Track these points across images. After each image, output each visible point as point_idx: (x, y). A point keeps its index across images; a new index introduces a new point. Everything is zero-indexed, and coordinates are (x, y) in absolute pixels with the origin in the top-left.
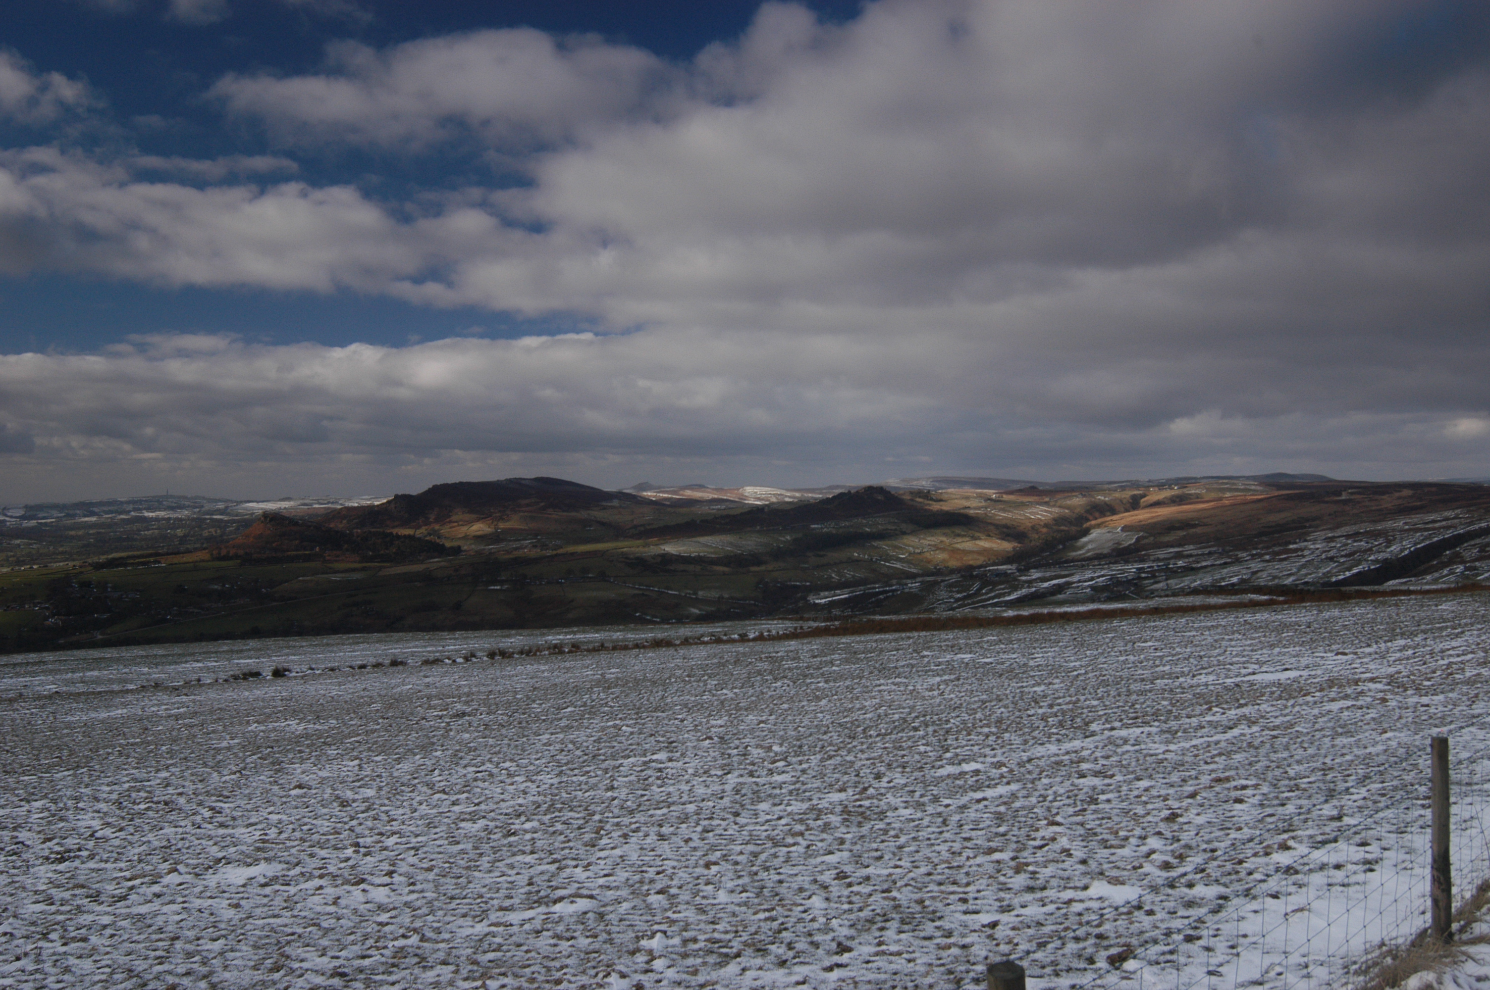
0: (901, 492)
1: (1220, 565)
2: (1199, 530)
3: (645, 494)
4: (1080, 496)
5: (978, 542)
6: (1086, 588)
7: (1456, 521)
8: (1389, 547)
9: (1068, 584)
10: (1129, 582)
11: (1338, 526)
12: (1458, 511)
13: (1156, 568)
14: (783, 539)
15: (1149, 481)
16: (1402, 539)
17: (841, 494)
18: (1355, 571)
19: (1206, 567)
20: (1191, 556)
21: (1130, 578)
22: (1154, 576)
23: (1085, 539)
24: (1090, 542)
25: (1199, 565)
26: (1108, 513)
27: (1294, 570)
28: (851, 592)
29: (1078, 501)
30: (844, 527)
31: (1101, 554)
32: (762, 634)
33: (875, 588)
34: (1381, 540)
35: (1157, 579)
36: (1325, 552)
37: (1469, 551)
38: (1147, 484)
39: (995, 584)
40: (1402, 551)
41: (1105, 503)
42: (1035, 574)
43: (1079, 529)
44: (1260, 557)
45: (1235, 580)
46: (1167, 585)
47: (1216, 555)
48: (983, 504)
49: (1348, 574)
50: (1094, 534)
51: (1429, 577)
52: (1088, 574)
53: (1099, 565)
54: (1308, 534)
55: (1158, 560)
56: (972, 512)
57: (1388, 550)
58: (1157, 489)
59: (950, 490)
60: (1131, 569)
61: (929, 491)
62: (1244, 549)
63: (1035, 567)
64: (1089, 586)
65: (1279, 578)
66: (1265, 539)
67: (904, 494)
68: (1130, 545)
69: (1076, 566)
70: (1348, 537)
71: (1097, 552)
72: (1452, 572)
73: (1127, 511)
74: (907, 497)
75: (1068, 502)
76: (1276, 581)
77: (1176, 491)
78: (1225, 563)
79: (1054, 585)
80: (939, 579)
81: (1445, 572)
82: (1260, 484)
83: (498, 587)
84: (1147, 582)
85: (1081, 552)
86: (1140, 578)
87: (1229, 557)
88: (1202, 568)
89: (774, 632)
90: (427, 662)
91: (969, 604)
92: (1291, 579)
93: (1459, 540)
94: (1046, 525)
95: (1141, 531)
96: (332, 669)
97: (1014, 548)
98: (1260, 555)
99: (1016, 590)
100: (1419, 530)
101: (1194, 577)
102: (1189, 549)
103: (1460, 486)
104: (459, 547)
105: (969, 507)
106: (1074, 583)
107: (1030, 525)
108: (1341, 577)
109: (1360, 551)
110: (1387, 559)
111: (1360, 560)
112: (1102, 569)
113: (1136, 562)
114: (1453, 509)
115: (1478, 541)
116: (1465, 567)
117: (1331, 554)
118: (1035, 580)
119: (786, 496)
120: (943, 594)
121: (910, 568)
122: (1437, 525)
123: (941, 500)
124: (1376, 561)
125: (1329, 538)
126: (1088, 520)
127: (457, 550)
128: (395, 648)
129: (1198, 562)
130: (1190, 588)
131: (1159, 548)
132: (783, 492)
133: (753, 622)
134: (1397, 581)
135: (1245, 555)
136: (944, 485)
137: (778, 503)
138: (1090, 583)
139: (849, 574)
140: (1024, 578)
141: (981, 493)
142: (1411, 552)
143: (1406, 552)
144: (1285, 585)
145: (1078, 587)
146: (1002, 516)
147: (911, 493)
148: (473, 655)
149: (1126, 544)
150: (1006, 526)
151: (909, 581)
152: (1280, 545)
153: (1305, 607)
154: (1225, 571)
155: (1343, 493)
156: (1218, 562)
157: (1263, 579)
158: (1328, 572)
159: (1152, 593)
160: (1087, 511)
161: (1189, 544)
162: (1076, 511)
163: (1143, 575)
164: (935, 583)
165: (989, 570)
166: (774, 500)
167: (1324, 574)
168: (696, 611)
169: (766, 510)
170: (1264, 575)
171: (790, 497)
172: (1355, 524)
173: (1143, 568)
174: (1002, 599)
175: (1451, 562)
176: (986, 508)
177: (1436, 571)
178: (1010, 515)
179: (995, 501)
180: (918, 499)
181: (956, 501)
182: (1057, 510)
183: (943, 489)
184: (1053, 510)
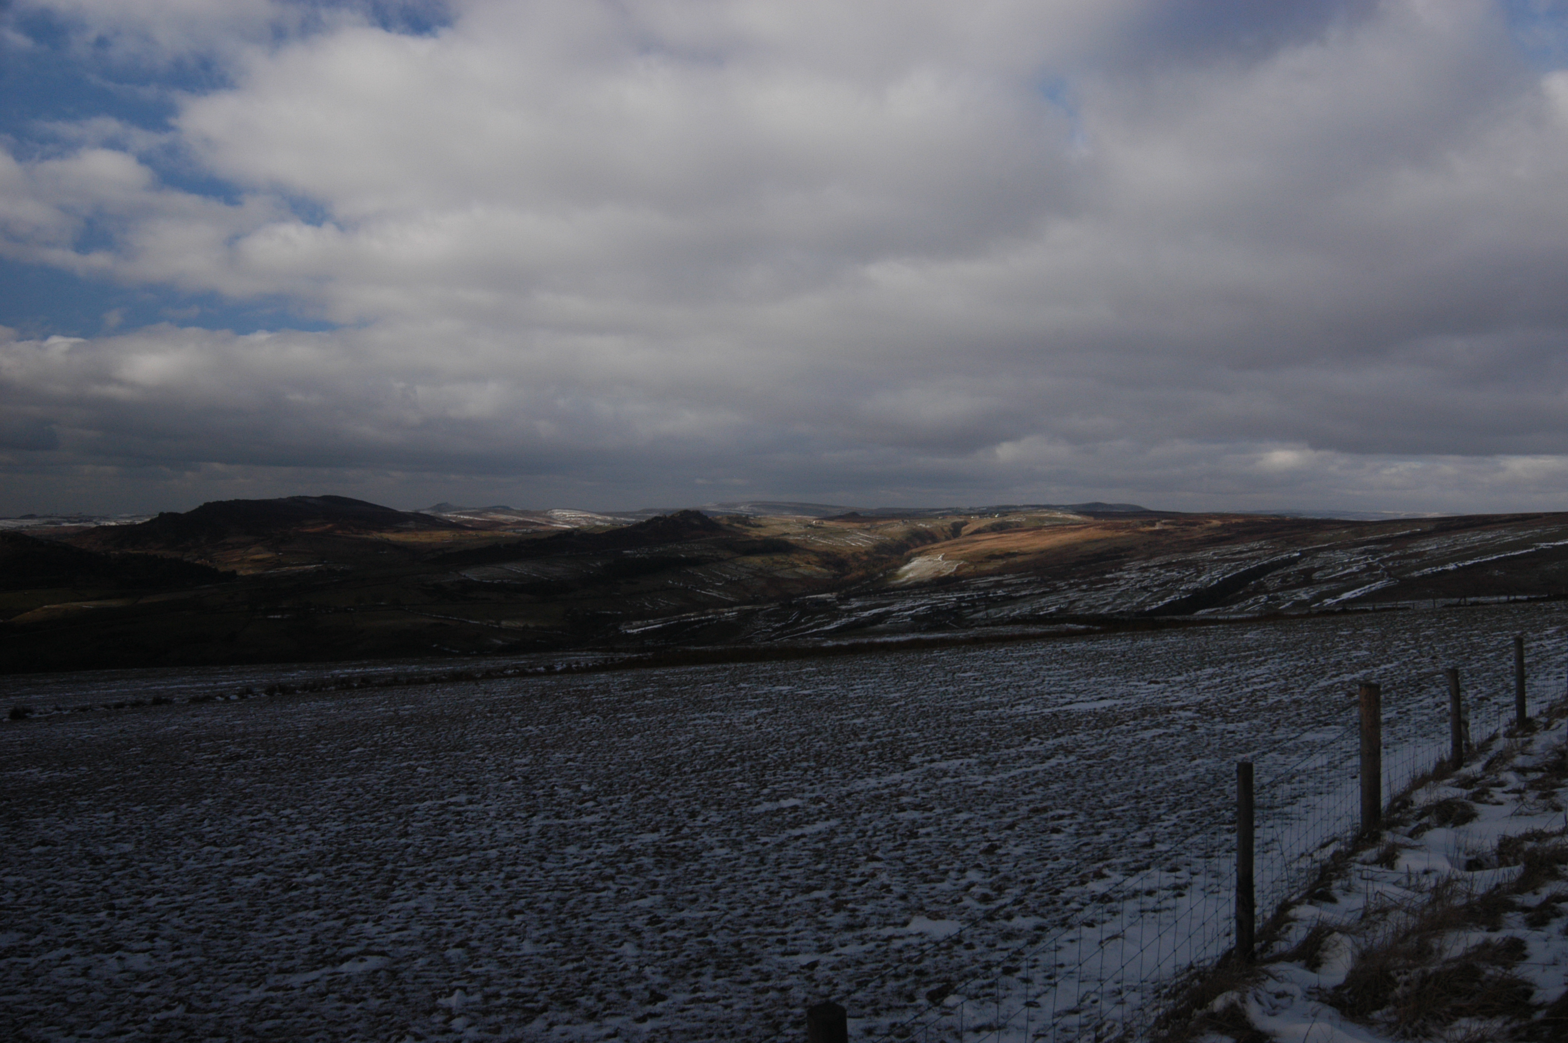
0: (718, 517)
1: (1039, 594)
2: (1018, 559)
3: (444, 515)
4: (901, 523)
5: (797, 570)
6: (906, 617)
7: (1261, 552)
8: (1198, 577)
9: (888, 614)
10: (949, 612)
11: (1151, 556)
12: (1263, 542)
13: (976, 597)
14: (593, 565)
15: (971, 509)
16: (1211, 570)
17: (656, 518)
18: (1167, 600)
19: (1025, 596)
20: (1010, 585)
21: (950, 607)
22: (974, 606)
23: (906, 568)
24: (911, 570)
25: (1018, 595)
26: (929, 541)
27: (1110, 599)
28: (665, 622)
29: (898, 529)
30: (658, 553)
31: (922, 582)
32: (569, 666)
33: (690, 617)
34: (1192, 570)
35: (978, 608)
36: (1140, 581)
37: (1272, 581)
38: (968, 512)
39: (814, 613)
40: (1211, 581)
41: (926, 531)
42: (855, 603)
43: (900, 557)
44: (1077, 587)
45: (1053, 609)
46: (987, 614)
47: (1035, 585)
48: (803, 530)
49: (1160, 603)
50: (915, 563)
51: (1235, 607)
52: (909, 604)
53: (920, 594)
54: (1123, 563)
55: (979, 589)
56: (791, 538)
57: (1199, 580)
58: (978, 517)
59: (769, 516)
60: (952, 597)
61: (747, 517)
62: (1063, 579)
63: (855, 596)
64: (909, 616)
65: (1096, 607)
66: (1082, 568)
67: (722, 519)
68: (951, 574)
69: (897, 595)
70: (1161, 567)
71: (918, 580)
72: (1256, 602)
73: (948, 538)
74: (725, 522)
75: (890, 530)
76: (1093, 611)
77: (997, 518)
78: (1044, 593)
79: (874, 614)
80: (757, 607)
81: (1250, 602)
82: (1079, 513)
83: (279, 617)
84: (967, 611)
85: (901, 581)
86: (960, 607)
87: (1048, 586)
88: (1021, 597)
89: (583, 664)
90: (196, 700)
91: (788, 634)
92: (1107, 608)
93: (1263, 570)
94: (867, 553)
95: (961, 559)
96: (84, 709)
97: (834, 575)
98: (1078, 585)
99: (836, 620)
100: (1227, 560)
101: (1013, 607)
102: (1009, 578)
103: (1265, 518)
104: (234, 572)
105: (788, 534)
106: (894, 612)
107: (850, 552)
108: (1154, 607)
109: (1172, 581)
110: (1197, 589)
111: (1172, 590)
112: (923, 598)
113: (956, 591)
114: (1258, 541)
115: (1280, 572)
116: (1269, 597)
117: (1145, 583)
118: (856, 609)
119: (597, 520)
120: (761, 624)
121: (728, 596)
122: (1243, 556)
123: (760, 526)
124: (1187, 591)
125: (1144, 567)
126: (909, 548)
127: (232, 575)
128: (159, 685)
129: (1017, 592)
130: (1009, 617)
131: (980, 577)
132: (594, 516)
133: (560, 654)
134: (1206, 610)
135: (1063, 584)
136: (762, 511)
137: (588, 527)
138: (911, 612)
139: (663, 603)
140: (843, 607)
141: (801, 519)
142: (1219, 582)
143: (1215, 582)
144: (1101, 615)
145: (898, 616)
146: (822, 543)
147: (729, 518)
148: (250, 691)
149: (946, 573)
150: (827, 554)
151: (726, 610)
152: (1096, 574)
153: (1120, 637)
154: (1044, 600)
155: (1157, 524)
156: (1037, 592)
157: (1080, 608)
158: (1142, 602)
159: (972, 623)
160: (908, 539)
161: (1008, 573)
162: (897, 539)
163: (963, 604)
165: (809, 599)
166: (584, 523)
167: (1138, 603)
168: (500, 642)
169: (576, 534)
170: (1081, 604)
171: (601, 521)
172: (1168, 554)
173: (963, 597)
174: (821, 629)
175: (1256, 591)
176: (806, 534)
177: (1242, 601)
178: (830, 542)
179: (816, 527)
180: (736, 525)
181: (775, 527)
182: (878, 537)
183: (761, 514)
184: (874, 537)
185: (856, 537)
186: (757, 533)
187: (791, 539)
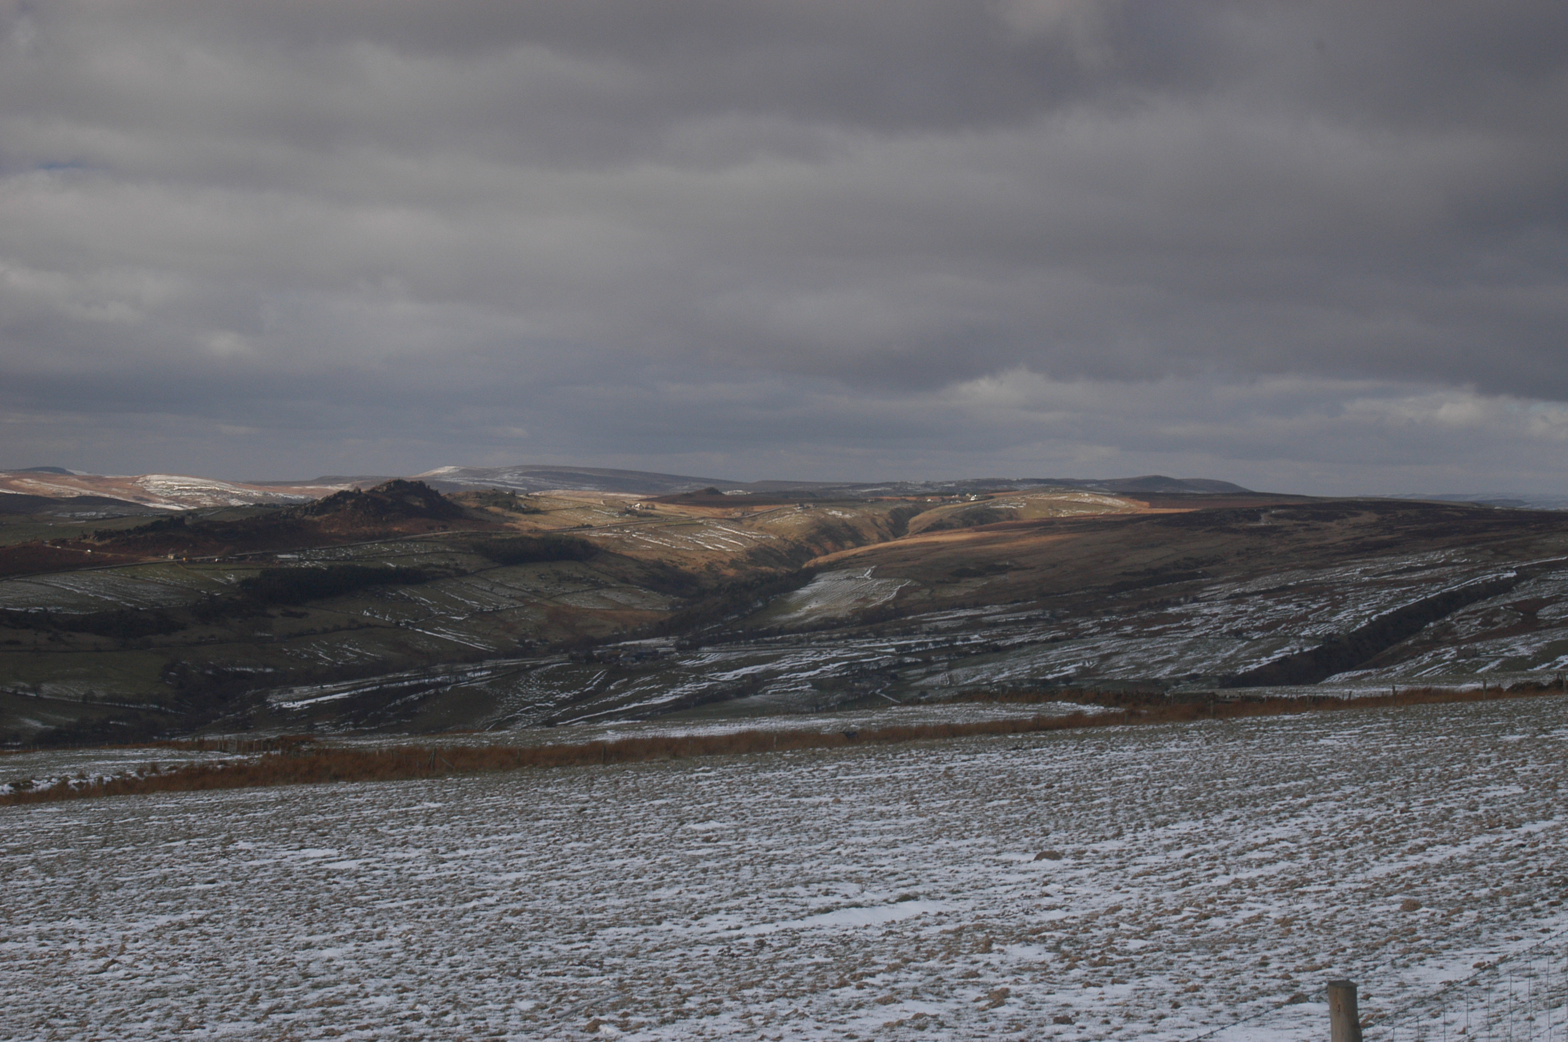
0: (461, 493)
1: (1046, 641)
2: (1009, 578)
4: (798, 509)
5: (604, 593)
6: (803, 682)
7: (1447, 569)
8: (1334, 614)
9: (772, 676)
10: (881, 672)
11: (1253, 575)
12: (1451, 551)
13: (931, 646)
14: (220, 580)
15: (927, 485)
16: (1357, 600)
17: (341, 493)
18: (1277, 655)
19: (1021, 645)
20: (995, 625)
21: (883, 664)
22: (927, 662)
23: (804, 591)
24: (811, 597)
25: (1008, 643)
26: (849, 543)
27: (1175, 653)
28: (355, 688)
29: (794, 520)
30: (345, 559)
31: (833, 619)
33: (402, 680)
34: (1323, 602)
35: (932, 668)
36: (1228, 620)
37: (1467, 623)
38: (922, 490)
39: (633, 674)
40: (1356, 620)
41: (844, 523)
42: (710, 656)
43: (795, 571)
44: (1115, 629)
45: (1070, 670)
47: (1040, 624)
48: (618, 520)
49: (1265, 661)
50: (822, 583)
51: (1399, 668)
52: (808, 657)
53: (830, 639)
54: (1200, 587)
55: (937, 631)
56: (595, 534)
57: (1335, 619)
58: (937, 498)
59: (555, 493)
60: (888, 647)
61: (513, 494)
62: (1090, 615)
63: (710, 643)
64: (809, 679)
65: (1148, 667)
66: (1125, 595)
67: (466, 496)
68: (887, 602)
69: (788, 641)
70: (1267, 594)
71: (827, 614)
72: (1436, 660)
73: (884, 539)
74: (471, 504)
75: (777, 521)
76: (1143, 673)
77: (972, 502)
78: (1055, 640)
79: (744, 676)
80: (528, 663)
81: (1427, 659)
82: (1122, 494)
84: (915, 672)
85: (796, 615)
86: (902, 665)
87: (1063, 628)
88: (1013, 647)
91: (582, 713)
92: (1168, 669)
93: (1450, 602)
94: (734, 563)
95: (907, 577)
97: (671, 606)
98: (1118, 626)
99: (673, 686)
100: (1388, 584)
101: (998, 665)
102: (993, 613)
103: (1456, 508)
105: (589, 526)
106: (781, 673)
107: (705, 561)
108: (1253, 667)
109: (1288, 621)
110: (1331, 635)
111: (1286, 636)
112: (833, 647)
113: (896, 634)
114: (1444, 549)
115: (1480, 605)
116: (1459, 650)
117: (1238, 624)
118: (710, 667)
119: (233, 496)
120: (534, 692)
121: (474, 641)
122: (1416, 576)
123: (537, 511)
124: (1314, 638)
125: (1237, 595)
126: (812, 555)
129: (1007, 637)
130: (990, 684)
131: (940, 610)
132: (226, 487)
134: (1347, 674)
135: (1089, 624)
136: (543, 483)
137: (214, 508)
138: (811, 673)
139: (351, 652)
140: (688, 663)
141: (615, 499)
142: (1371, 623)
143: (1364, 624)
144: (1157, 681)
145: (788, 680)
146: (652, 544)
147: (479, 495)
149: (880, 602)
150: (660, 565)
151: (469, 667)
152: (1150, 607)
154: (1054, 652)
155: (1263, 516)
156: (1042, 637)
157: (1119, 670)
158: (1232, 657)
159: (923, 694)
160: (810, 539)
161: (992, 603)
162: (790, 538)
163: (908, 660)
164: (521, 671)
165: (625, 648)
166: (207, 502)
167: (1224, 660)
168: (38, 725)
169: (187, 523)
170: (1122, 660)
171: (239, 497)
172: (1280, 571)
173: (908, 646)
174: (646, 703)
175: (1436, 642)
176: (622, 528)
177: (1413, 658)
178: (666, 543)
179: (640, 515)
180: (492, 509)
181: (565, 513)
182: (755, 534)
183: (541, 489)
184: (748, 534)
185: (715, 534)
186: (531, 524)
187: (594, 536)
